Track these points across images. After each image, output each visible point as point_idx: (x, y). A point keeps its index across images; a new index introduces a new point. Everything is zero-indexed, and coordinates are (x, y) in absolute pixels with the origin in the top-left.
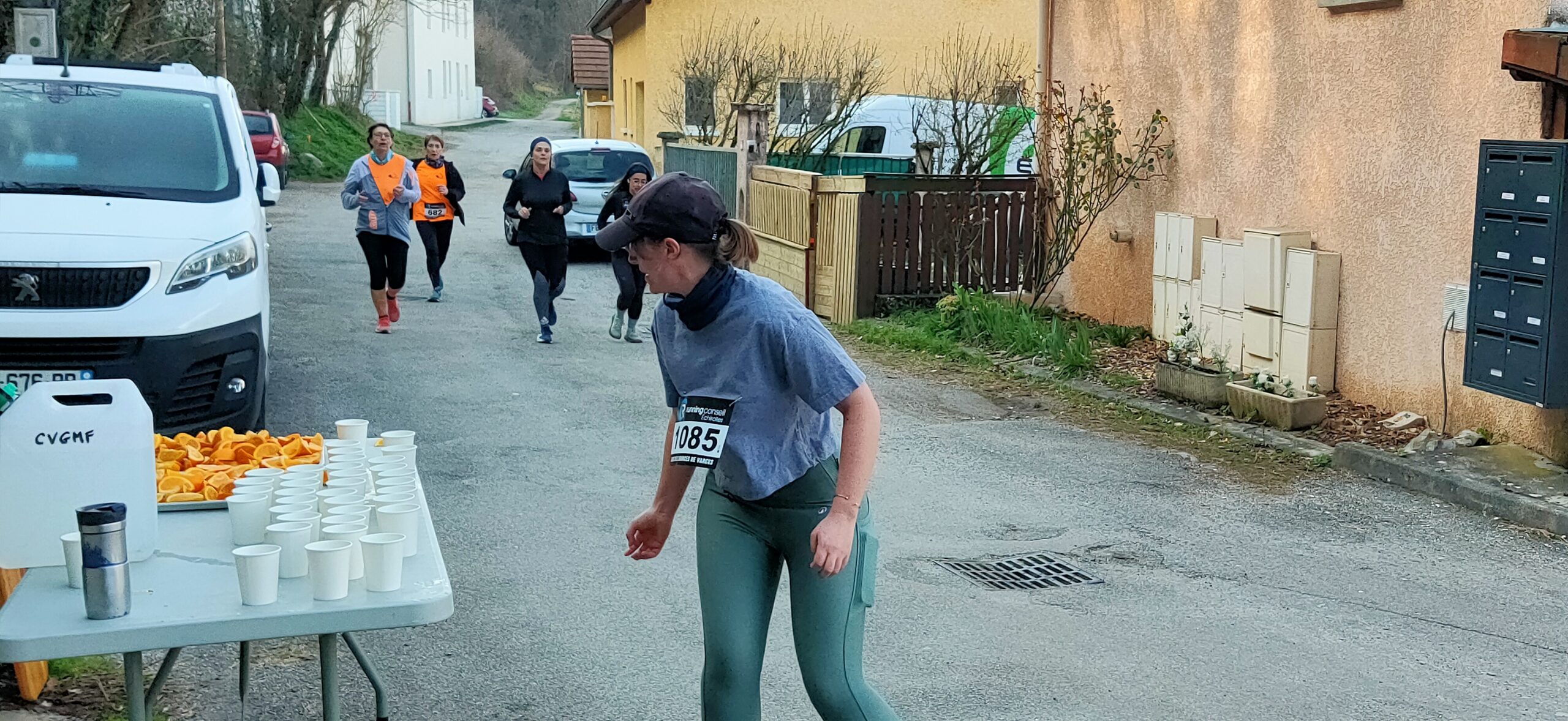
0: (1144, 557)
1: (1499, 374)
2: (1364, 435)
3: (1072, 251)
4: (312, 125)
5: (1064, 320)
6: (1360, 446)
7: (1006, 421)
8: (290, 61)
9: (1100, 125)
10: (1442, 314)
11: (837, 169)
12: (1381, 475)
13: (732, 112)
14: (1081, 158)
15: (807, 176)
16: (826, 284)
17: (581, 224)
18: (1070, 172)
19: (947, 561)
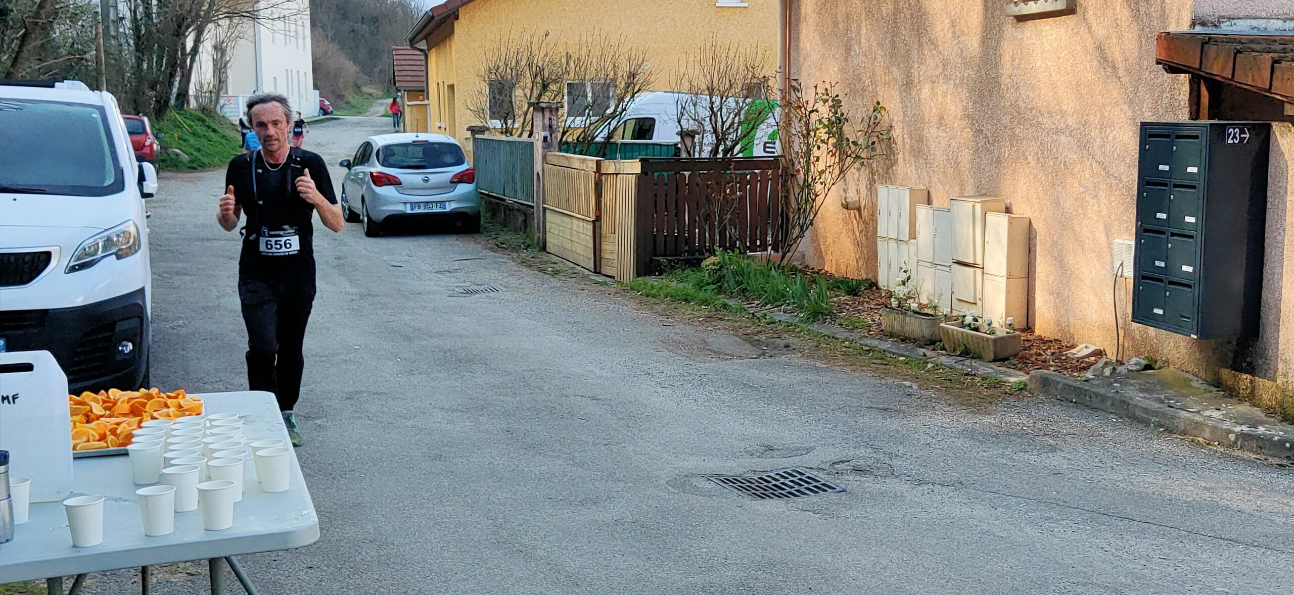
0: (879, 469)
1: (1160, 312)
2: (1053, 363)
3: (811, 218)
4: (178, 126)
5: (806, 274)
6: (1050, 372)
7: (762, 360)
8: (159, 73)
9: (831, 114)
10: (1112, 263)
11: (616, 153)
12: (1068, 397)
13: (529, 108)
14: (816, 141)
15: (592, 160)
16: (609, 248)
17: (405, 203)
18: (808, 153)
19: (718, 476)
